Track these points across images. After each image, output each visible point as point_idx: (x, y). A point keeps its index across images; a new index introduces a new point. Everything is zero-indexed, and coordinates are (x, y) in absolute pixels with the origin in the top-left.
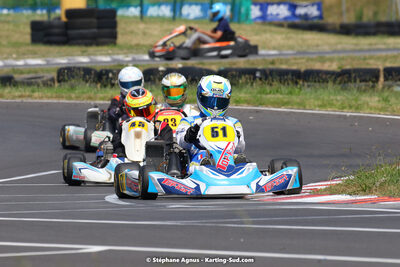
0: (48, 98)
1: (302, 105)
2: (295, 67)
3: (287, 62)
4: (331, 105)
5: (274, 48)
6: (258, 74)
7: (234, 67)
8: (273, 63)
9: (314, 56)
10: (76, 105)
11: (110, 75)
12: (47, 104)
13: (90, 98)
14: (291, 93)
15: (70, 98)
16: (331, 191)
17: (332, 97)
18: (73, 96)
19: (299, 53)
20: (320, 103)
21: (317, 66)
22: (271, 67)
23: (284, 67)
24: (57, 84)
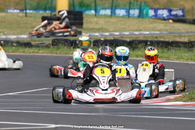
0: (46, 53)
1: (168, 58)
2: (167, 40)
3: (163, 37)
4: (182, 58)
5: (158, 31)
6: (149, 43)
7: (138, 39)
8: (156, 38)
9: (177, 35)
10: (59, 57)
11: (77, 42)
12: (45, 56)
13: (66, 54)
14: (163, 52)
15: (57, 54)
16: (176, 100)
17: (183, 54)
18: (58, 52)
19: (170, 33)
20: (177, 57)
21: (178, 39)
22: (156, 39)
23: (162, 39)
24: (52, 47)
